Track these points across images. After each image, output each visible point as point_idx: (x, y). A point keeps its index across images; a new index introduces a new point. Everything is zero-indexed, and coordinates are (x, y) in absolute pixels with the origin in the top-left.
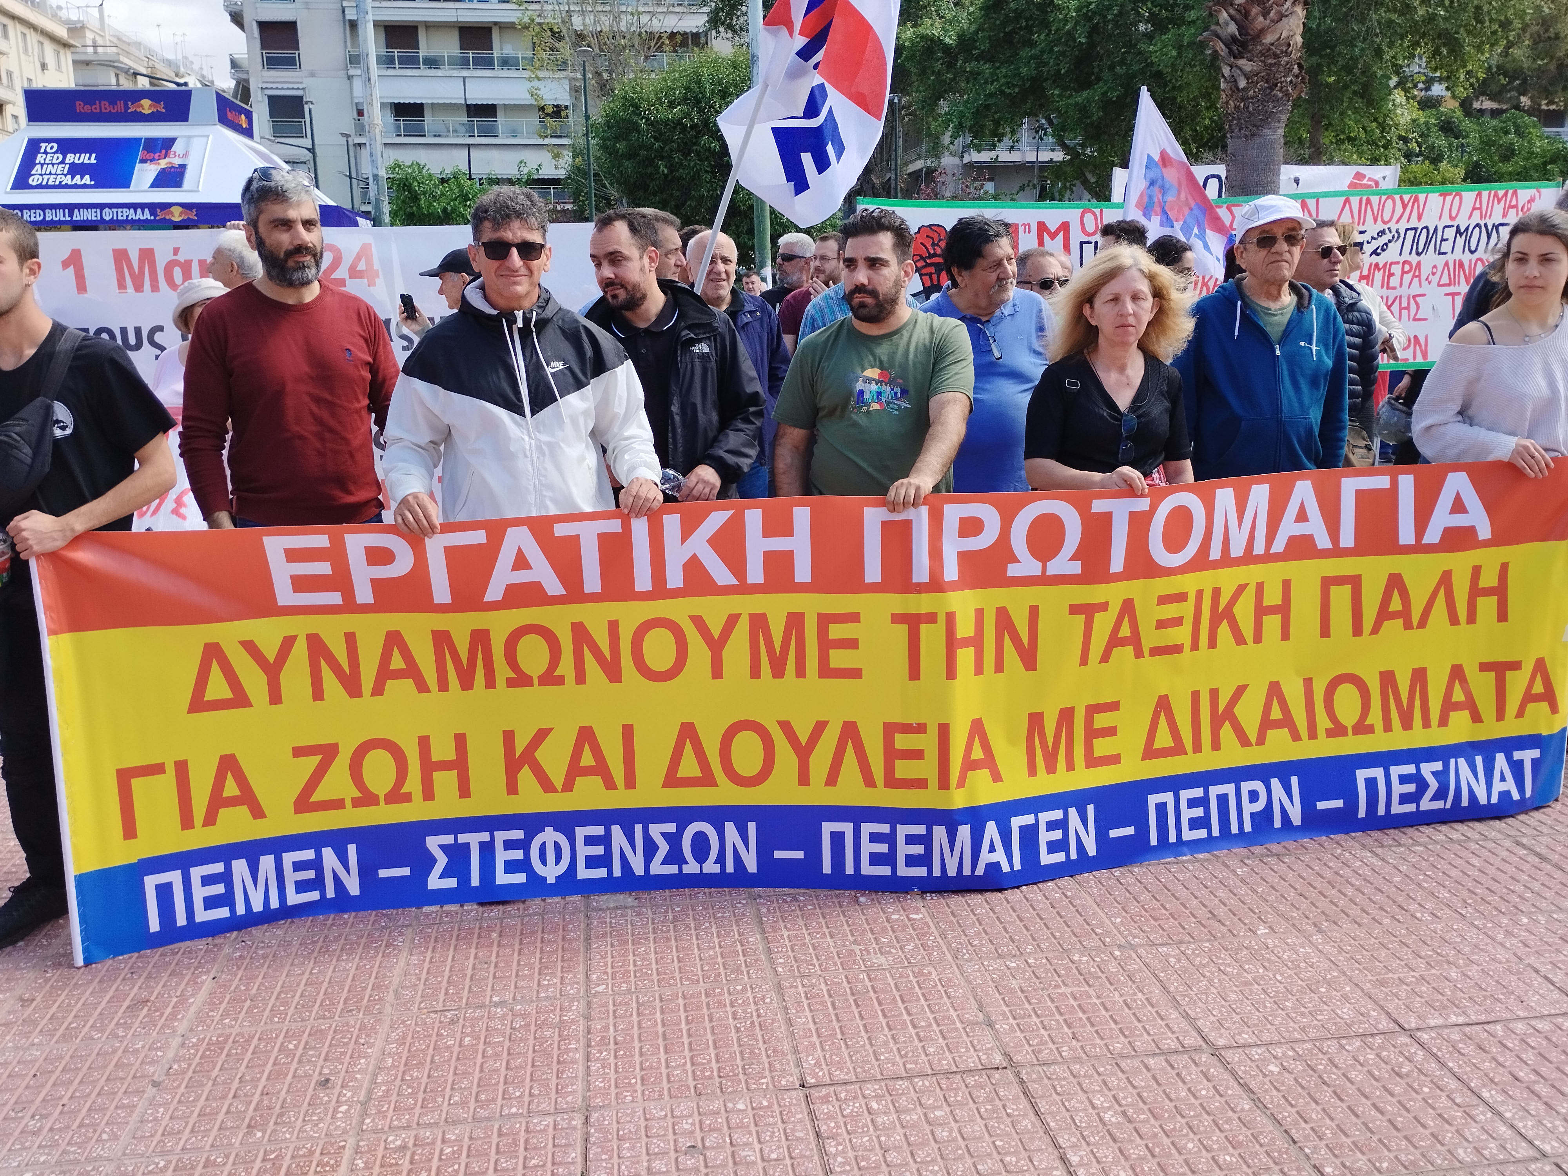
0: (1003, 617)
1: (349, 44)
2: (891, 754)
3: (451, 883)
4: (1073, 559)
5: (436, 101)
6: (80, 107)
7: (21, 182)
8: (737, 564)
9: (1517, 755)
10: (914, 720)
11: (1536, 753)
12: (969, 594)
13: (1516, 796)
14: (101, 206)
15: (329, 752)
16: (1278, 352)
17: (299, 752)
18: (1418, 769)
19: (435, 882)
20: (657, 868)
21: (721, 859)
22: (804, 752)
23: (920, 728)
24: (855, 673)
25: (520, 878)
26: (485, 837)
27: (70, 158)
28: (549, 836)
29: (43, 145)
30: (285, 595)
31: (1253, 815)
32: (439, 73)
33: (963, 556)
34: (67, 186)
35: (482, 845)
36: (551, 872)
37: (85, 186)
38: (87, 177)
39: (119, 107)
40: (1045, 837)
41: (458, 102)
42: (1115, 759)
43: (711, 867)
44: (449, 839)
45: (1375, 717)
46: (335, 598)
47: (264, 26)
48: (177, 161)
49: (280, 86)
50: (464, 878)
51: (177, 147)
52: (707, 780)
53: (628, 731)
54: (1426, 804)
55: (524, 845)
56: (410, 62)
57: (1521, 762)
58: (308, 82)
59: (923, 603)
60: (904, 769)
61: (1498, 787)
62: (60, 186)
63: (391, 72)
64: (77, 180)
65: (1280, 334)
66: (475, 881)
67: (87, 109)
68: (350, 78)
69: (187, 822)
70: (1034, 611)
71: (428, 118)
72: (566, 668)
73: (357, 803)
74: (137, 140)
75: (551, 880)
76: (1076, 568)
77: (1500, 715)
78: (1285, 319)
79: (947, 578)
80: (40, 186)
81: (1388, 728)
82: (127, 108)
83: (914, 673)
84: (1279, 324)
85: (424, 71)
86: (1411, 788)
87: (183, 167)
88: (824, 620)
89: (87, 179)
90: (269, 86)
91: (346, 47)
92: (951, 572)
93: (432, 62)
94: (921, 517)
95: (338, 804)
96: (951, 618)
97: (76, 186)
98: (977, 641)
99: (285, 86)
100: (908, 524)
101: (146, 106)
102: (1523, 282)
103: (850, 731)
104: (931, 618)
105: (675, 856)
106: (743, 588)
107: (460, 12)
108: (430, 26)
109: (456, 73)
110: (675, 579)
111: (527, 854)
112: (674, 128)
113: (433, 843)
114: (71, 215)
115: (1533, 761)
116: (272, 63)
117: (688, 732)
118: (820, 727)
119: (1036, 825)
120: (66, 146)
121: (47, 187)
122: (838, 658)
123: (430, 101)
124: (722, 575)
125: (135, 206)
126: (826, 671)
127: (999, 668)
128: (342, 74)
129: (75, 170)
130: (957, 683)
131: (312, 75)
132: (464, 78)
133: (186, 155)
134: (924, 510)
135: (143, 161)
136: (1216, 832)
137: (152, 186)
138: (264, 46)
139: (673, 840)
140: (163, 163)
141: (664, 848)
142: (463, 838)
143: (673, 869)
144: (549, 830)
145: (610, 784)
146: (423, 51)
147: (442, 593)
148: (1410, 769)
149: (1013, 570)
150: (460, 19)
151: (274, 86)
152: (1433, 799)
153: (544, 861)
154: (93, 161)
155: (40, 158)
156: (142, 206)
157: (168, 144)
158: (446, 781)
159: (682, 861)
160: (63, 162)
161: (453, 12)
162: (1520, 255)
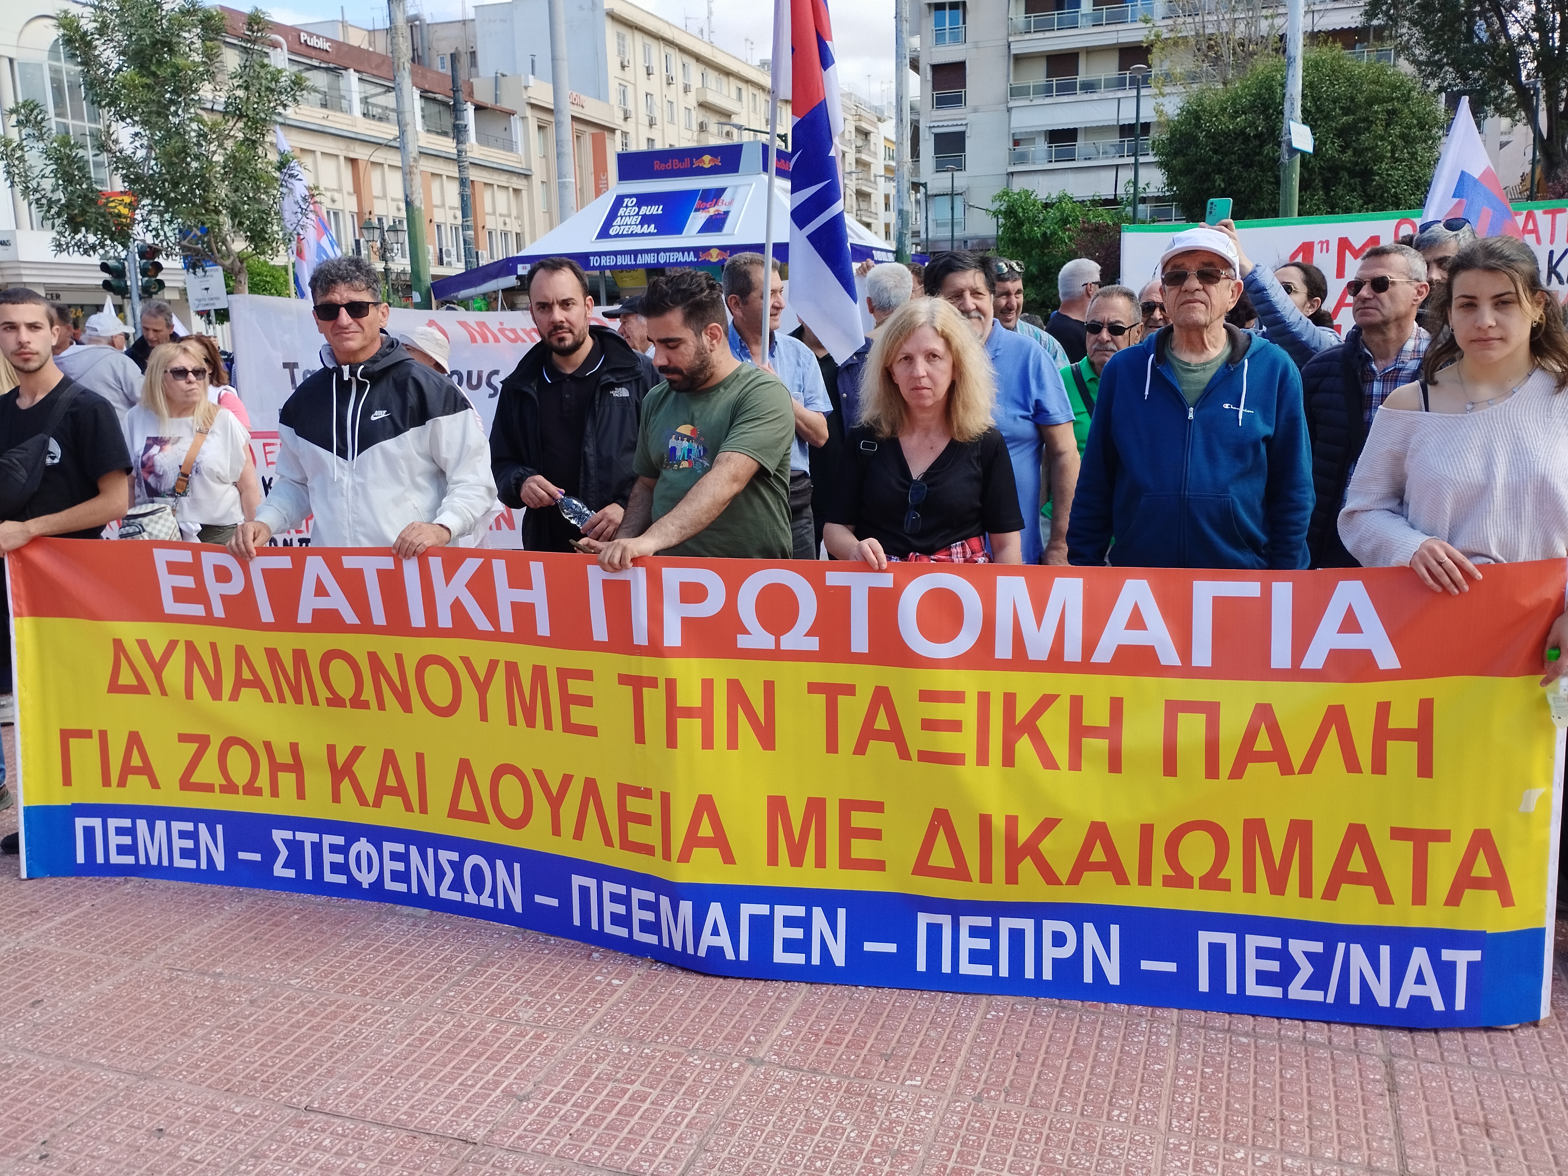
0: (735, 688)
1: (1011, 77)
2: (626, 817)
3: (291, 873)
4: (808, 634)
5: (1088, 125)
6: (657, 166)
7: (604, 234)
8: (491, 610)
9: (1447, 955)
10: (642, 784)
11: (1476, 955)
12: (694, 662)
13: (1438, 1005)
14: (658, 251)
15: (203, 742)
16: (1191, 416)
17: (184, 738)
18: (1285, 944)
19: (279, 870)
20: (446, 894)
21: (493, 895)
22: (555, 802)
23: (646, 794)
24: (591, 731)
25: (342, 879)
26: (315, 837)
27: (645, 210)
28: (363, 846)
29: (626, 200)
30: (170, 606)
31: (1055, 961)
32: (1095, 96)
33: (687, 622)
34: (637, 235)
35: (313, 844)
36: (366, 879)
37: (650, 234)
38: (653, 226)
39: (686, 164)
40: (781, 933)
41: (1111, 123)
42: (878, 865)
43: (486, 901)
44: (288, 835)
45: (1233, 870)
46: (198, 610)
47: (936, 68)
48: (722, 208)
49: (945, 124)
50: (301, 871)
51: (726, 197)
52: (480, 816)
53: (420, 757)
54: (1296, 991)
55: (343, 850)
56: (1067, 89)
57: (1453, 965)
58: (971, 118)
59: (644, 666)
60: (636, 833)
61: (1409, 989)
62: (632, 235)
63: (1048, 100)
64: (645, 229)
65: (1198, 395)
66: (309, 876)
67: (663, 167)
68: (1009, 110)
69: (106, 782)
70: (769, 687)
71: (1080, 143)
72: (368, 694)
73: (224, 789)
74: (694, 193)
75: (365, 886)
76: (813, 644)
77: (1419, 896)
78: (1206, 376)
79: (667, 643)
80: (617, 236)
81: (1249, 886)
82: (692, 164)
83: (640, 737)
84: (1199, 382)
85: (1081, 96)
86: (1274, 966)
87: (727, 213)
88: (564, 674)
89: (652, 228)
90: (936, 124)
91: (1008, 80)
92: (673, 636)
93: (1089, 87)
94: (639, 579)
95: (208, 788)
96: (671, 685)
97: (643, 234)
98: (705, 713)
99: (950, 123)
100: (626, 585)
101: (707, 161)
102: (1475, 335)
103: (591, 788)
104: (652, 682)
105: (457, 885)
106: (497, 635)
107: (1121, 34)
108: (1090, 51)
109: (1111, 95)
110: (445, 620)
111: (346, 859)
112: (1236, 139)
113: (279, 836)
114: (635, 260)
115: (1470, 964)
116: (941, 102)
117: (465, 768)
118: (567, 780)
119: (770, 918)
120: (643, 199)
121: (623, 236)
122: (579, 714)
123: (1083, 126)
124: (482, 623)
125: (682, 250)
126: (569, 727)
127: (732, 743)
128: (1003, 107)
129: (646, 220)
130: (678, 753)
131: (975, 110)
132: (1119, 99)
133: (731, 203)
134: (641, 573)
135: (697, 210)
136: (1004, 972)
137: (700, 231)
138: (934, 88)
139: (457, 867)
140: (712, 211)
141: (450, 875)
142: (300, 836)
143: (456, 896)
144: (363, 840)
145: (409, 808)
146: (1082, 76)
147: (267, 615)
148: (1274, 942)
149: (743, 642)
150: (1120, 41)
151: (940, 124)
152: (1306, 987)
153: (359, 868)
154: (660, 212)
155: (621, 212)
156: (688, 250)
157: (719, 193)
158: (287, 780)
159: (464, 891)
160: (637, 214)
161: (1115, 35)
162: (1466, 300)
